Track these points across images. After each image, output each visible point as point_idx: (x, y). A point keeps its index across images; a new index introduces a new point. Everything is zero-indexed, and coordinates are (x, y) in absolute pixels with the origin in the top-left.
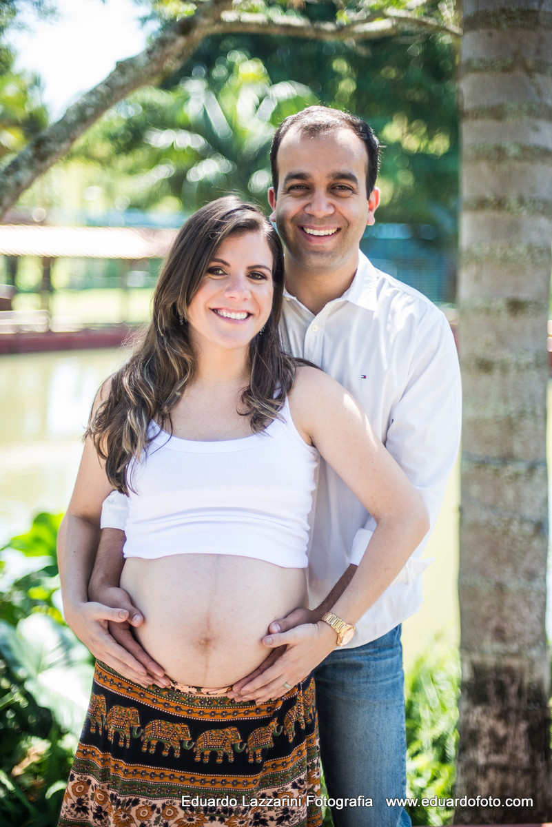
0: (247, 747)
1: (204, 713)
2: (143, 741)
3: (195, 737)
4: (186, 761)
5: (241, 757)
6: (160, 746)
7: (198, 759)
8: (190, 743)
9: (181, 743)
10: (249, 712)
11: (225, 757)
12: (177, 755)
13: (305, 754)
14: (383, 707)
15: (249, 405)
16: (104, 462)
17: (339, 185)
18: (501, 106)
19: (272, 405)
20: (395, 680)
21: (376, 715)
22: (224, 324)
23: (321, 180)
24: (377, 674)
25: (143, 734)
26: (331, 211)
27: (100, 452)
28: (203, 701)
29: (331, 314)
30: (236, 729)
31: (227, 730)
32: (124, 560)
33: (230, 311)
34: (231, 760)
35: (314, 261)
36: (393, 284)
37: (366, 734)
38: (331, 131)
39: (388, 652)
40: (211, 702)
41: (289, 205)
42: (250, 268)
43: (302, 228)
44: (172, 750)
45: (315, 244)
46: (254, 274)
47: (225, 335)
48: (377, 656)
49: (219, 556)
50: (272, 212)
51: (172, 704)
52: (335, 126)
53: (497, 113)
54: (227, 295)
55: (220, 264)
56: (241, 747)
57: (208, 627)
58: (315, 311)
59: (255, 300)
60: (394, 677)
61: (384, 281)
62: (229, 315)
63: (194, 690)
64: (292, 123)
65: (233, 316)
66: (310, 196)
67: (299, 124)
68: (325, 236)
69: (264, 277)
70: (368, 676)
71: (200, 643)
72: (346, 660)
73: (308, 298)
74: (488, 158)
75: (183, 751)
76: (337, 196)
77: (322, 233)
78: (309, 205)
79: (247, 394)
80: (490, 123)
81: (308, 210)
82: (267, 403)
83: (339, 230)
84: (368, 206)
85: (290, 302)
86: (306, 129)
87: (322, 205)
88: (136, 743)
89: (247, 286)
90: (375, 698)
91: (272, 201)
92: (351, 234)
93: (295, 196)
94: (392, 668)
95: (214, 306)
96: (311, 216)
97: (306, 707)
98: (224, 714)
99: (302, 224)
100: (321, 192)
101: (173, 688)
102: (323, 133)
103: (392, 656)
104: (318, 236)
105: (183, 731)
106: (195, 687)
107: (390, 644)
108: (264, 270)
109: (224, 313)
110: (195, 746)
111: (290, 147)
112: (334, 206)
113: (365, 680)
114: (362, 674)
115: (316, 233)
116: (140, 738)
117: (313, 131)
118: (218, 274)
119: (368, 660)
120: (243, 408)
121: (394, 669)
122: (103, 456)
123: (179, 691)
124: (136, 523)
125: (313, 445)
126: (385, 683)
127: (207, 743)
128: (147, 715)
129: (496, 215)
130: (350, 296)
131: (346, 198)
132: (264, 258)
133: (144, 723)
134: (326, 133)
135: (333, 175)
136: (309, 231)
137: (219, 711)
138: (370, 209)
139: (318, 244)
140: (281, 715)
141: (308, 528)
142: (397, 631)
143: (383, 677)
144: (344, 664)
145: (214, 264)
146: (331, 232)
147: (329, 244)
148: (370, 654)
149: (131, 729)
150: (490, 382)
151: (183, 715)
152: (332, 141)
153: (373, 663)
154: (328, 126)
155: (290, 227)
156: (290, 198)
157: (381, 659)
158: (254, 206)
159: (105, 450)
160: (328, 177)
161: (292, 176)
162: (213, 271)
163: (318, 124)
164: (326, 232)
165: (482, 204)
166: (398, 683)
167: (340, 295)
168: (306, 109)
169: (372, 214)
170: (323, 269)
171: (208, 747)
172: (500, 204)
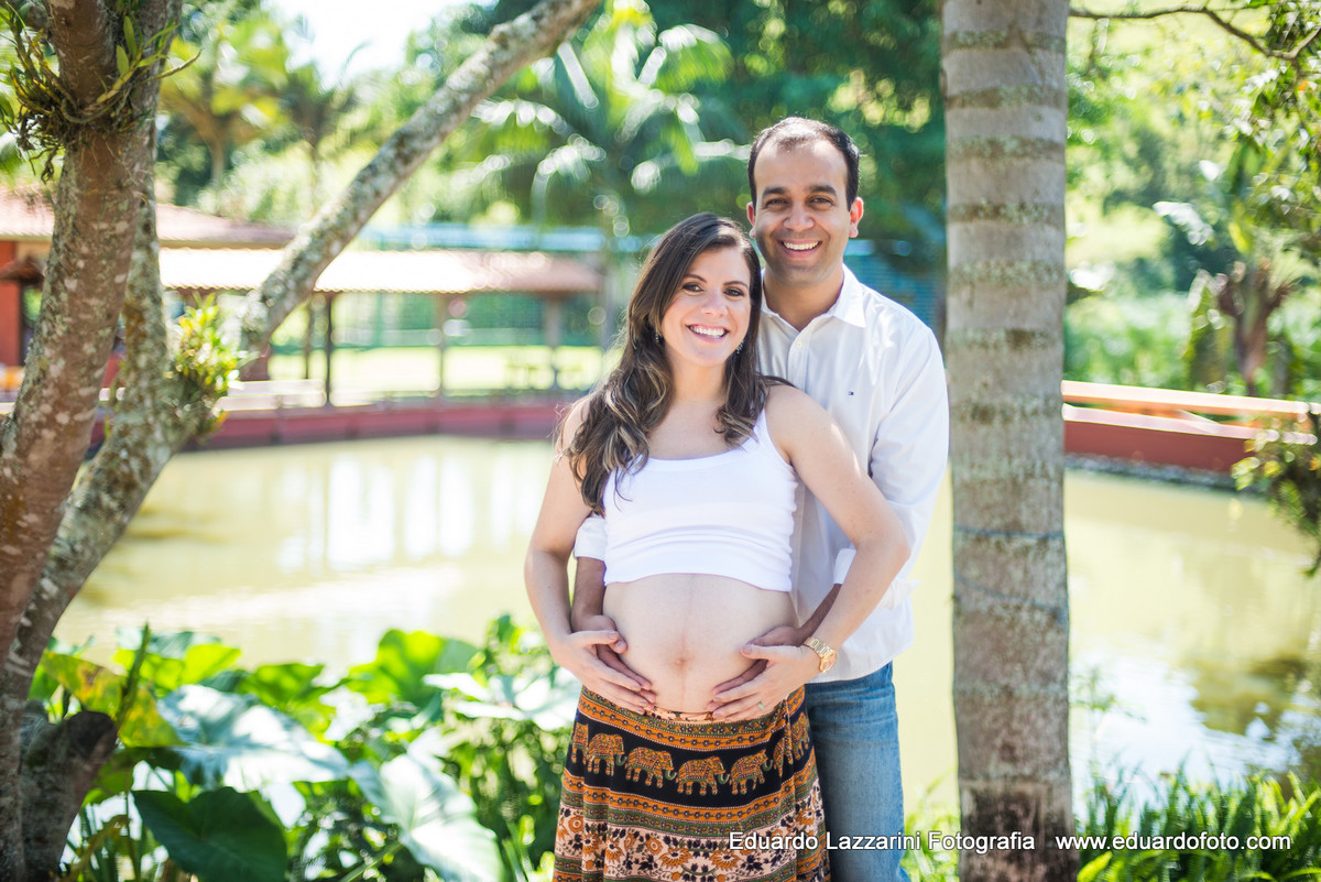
0: (730, 778)
1: (686, 742)
2: (627, 770)
3: (677, 767)
4: (669, 792)
5: (725, 789)
6: (644, 774)
7: (681, 790)
8: (672, 773)
9: (664, 772)
10: (731, 741)
11: (709, 788)
12: (660, 785)
13: (793, 790)
14: (878, 748)
15: (723, 421)
16: (580, 484)
17: (818, 198)
18: (995, 90)
19: (747, 424)
20: (889, 720)
21: (871, 756)
22: (699, 342)
23: (798, 193)
24: (871, 713)
25: (627, 762)
26: (810, 224)
27: (576, 475)
28: (683, 728)
29: (816, 330)
30: (717, 758)
31: (709, 760)
32: (605, 588)
33: (706, 327)
34: (715, 792)
35: (796, 276)
36: (880, 300)
37: (861, 776)
38: (807, 144)
39: (880, 691)
40: (691, 729)
41: (767, 220)
42: (726, 284)
43: (782, 243)
44: (655, 780)
45: (796, 259)
46: (731, 291)
47: (701, 353)
48: (869, 694)
49: (694, 575)
50: (751, 227)
51: (654, 731)
52: (812, 139)
53: (990, 99)
54: (704, 311)
55: (697, 280)
56: (724, 778)
57: (684, 647)
58: (800, 328)
59: (731, 317)
60: (887, 718)
61: (869, 297)
62: (705, 332)
63: (673, 716)
64: (768, 137)
65: (709, 332)
66: (788, 210)
67: (774, 138)
68: (805, 250)
69: (741, 293)
70: (861, 716)
71: (675, 663)
72: (836, 700)
73: (792, 315)
74: (980, 154)
75: (665, 781)
76: (815, 209)
77: (802, 247)
78: (787, 219)
79: (721, 412)
80: (983, 111)
81: (787, 225)
82: (741, 421)
83: (820, 243)
84: (850, 218)
85: (773, 319)
86: (782, 143)
87: (800, 218)
88: (620, 770)
89: (723, 302)
90: (869, 738)
91: (751, 217)
92: (832, 247)
93: (774, 211)
94: (885, 707)
95: (689, 322)
96: (790, 230)
97: (794, 741)
98: (706, 743)
99: (782, 239)
100: (799, 205)
101: (654, 715)
102: (798, 146)
103: (885, 695)
104: (799, 251)
105: (665, 759)
106: (675, 713)
107: (880, 682)
108: (740, 286)
109: (700, 330)
110: (677, 776)
111: (767, 162)
112: (813, 220)
113: (858, 719)
114: (854, 714)
115: (796, 247)
116: (624, 766)
117: (789, 144)
118: (694, 291)
119: (860, 699)
120: (719, 425)
121: (887, 708)
122: (579, 479)
123: (659, 717)
124: (614, 548)
125: (791, 464)
126: (876, 723)
127: (687, 774)
128: (631, 742)
129: (991, 224)
130: (837, 311)
131: (824, 210)
132: (742, 275)
133: (628, 751)
134: (802, 146)
135: (810, 188)
136: (789, 246)
137: (700, 740)
138: (853, 221)
139: (799, 259)
140: (770, 749)
141: (790, 550)
142: (888, 669)
143: (876, 716)
144: (834, 704)
145: (689, 280)
146: (811, 246)
147: (811, 259)
148: (860, 693)
149: (615, 757)
150: (990, 433)
151: (665, 742)
152: (809, 154)
153: (865, 701)
154: (803, 139)
155: (769, 242)
156: (768, 213)
157: (873, 698)
158: (731, 222)
159: (583, 473)
160: (805, 190)
161: (769, 191)
162: (689, 287)
163: (793, 137)
164: (807, 246)
165: (974, 212)
166: (892, 724)
167: (826, 310)
168: (782, 122)
169: (855, 226)
170: (805, 284)
171: (690, 778)
172: (996, 212)
